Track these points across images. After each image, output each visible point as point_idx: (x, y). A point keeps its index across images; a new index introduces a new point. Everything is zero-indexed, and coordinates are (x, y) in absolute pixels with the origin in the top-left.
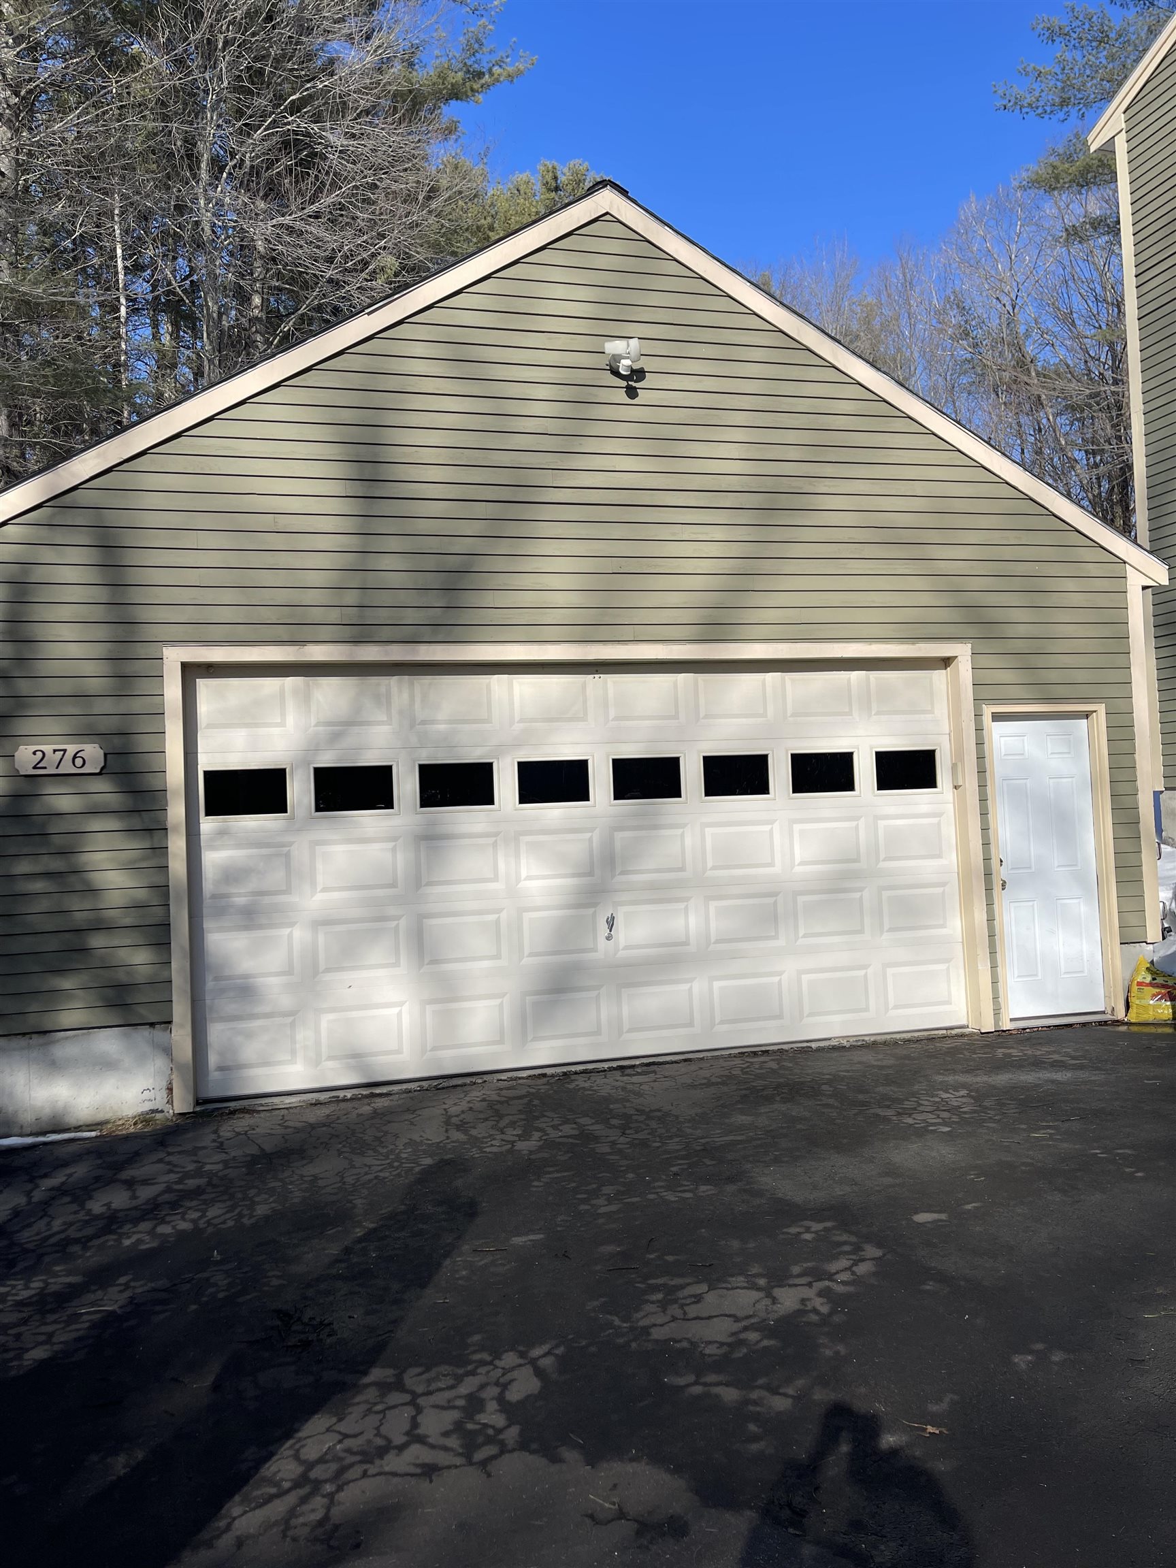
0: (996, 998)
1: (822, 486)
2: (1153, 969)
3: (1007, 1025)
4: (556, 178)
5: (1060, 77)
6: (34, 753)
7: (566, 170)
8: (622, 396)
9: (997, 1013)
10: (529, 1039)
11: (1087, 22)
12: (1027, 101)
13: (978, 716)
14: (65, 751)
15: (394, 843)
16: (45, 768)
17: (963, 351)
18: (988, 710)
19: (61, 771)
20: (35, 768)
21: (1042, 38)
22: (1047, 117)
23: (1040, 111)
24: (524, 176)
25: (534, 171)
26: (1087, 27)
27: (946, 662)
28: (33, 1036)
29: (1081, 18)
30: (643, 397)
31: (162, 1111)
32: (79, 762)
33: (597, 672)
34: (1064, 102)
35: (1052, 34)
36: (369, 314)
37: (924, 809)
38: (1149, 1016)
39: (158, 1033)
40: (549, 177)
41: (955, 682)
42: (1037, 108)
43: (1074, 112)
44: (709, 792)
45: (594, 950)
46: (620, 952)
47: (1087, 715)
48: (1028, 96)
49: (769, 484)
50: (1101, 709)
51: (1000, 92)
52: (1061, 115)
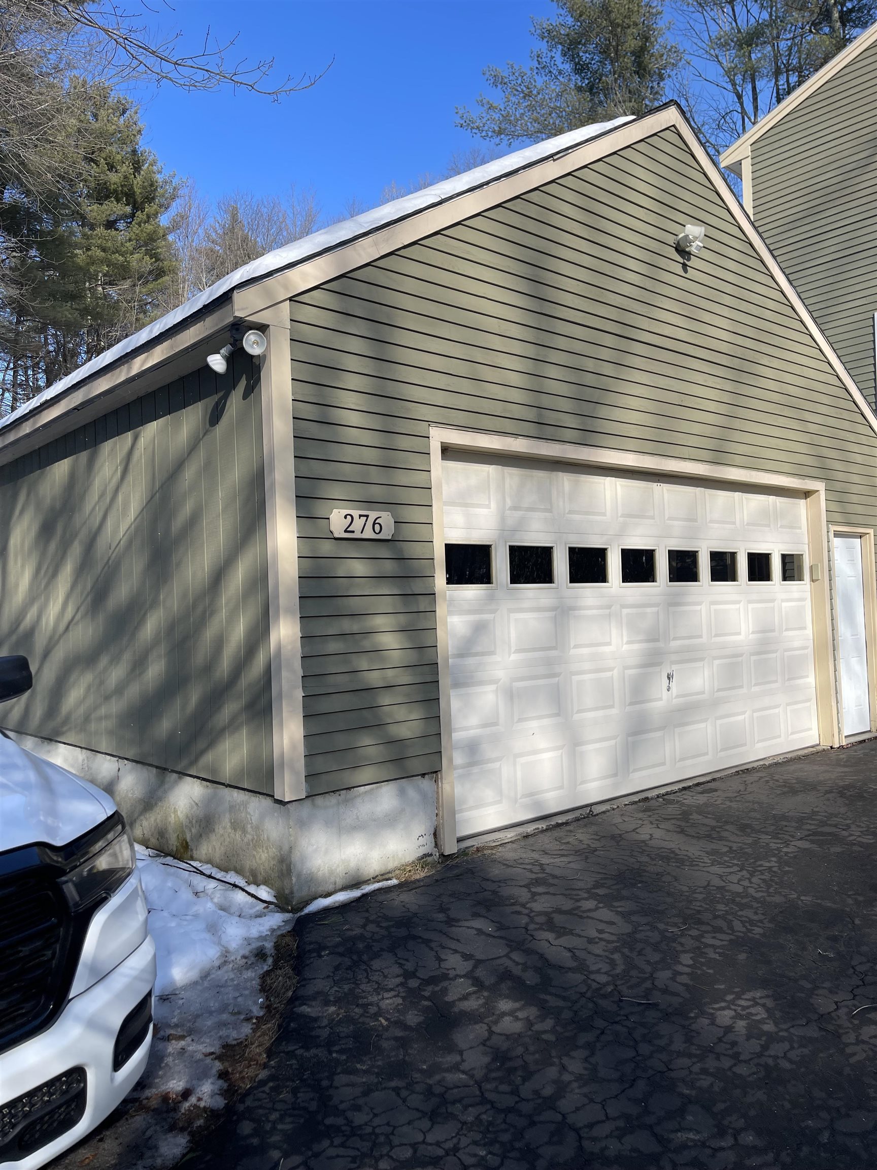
0: (839, 723)
1: (765, 360)
3: (843, 742)
5: (503, 113)
6: (345, 517)
8: (679, 269)
9: (839, 734)
10: (631, 771)
11: (520, 79)
12: (477, 124)
13: (828, 533)
14: (367, 516)
15: (554, 613)
16: (353, 532)
18: (833, 528)
19: (364, 536)
20: (346, 531)
21: (489, 82)
22: (488, 139)
23: (484, 134)
26: (519, 82)
27: (807, 494)
28: (342, 792)
29: (517, 74)
30: (691, 273)
31: (431, 855)
32: (377, 528)
33: (659, 481)
34: (500, 133)
36: (554, 160)
37: (796, 595)
39: (426, 784)
41: (817, 507)
42: (483, 131)
43: (505, 142)
44: (713, 579)
45: (661, 699)
46: (674, 700)
47: (863, 536)
48: (478, 121)
49: (739, 352)
50: (871, 531)
51: (461, 114)
52: (497, 140)
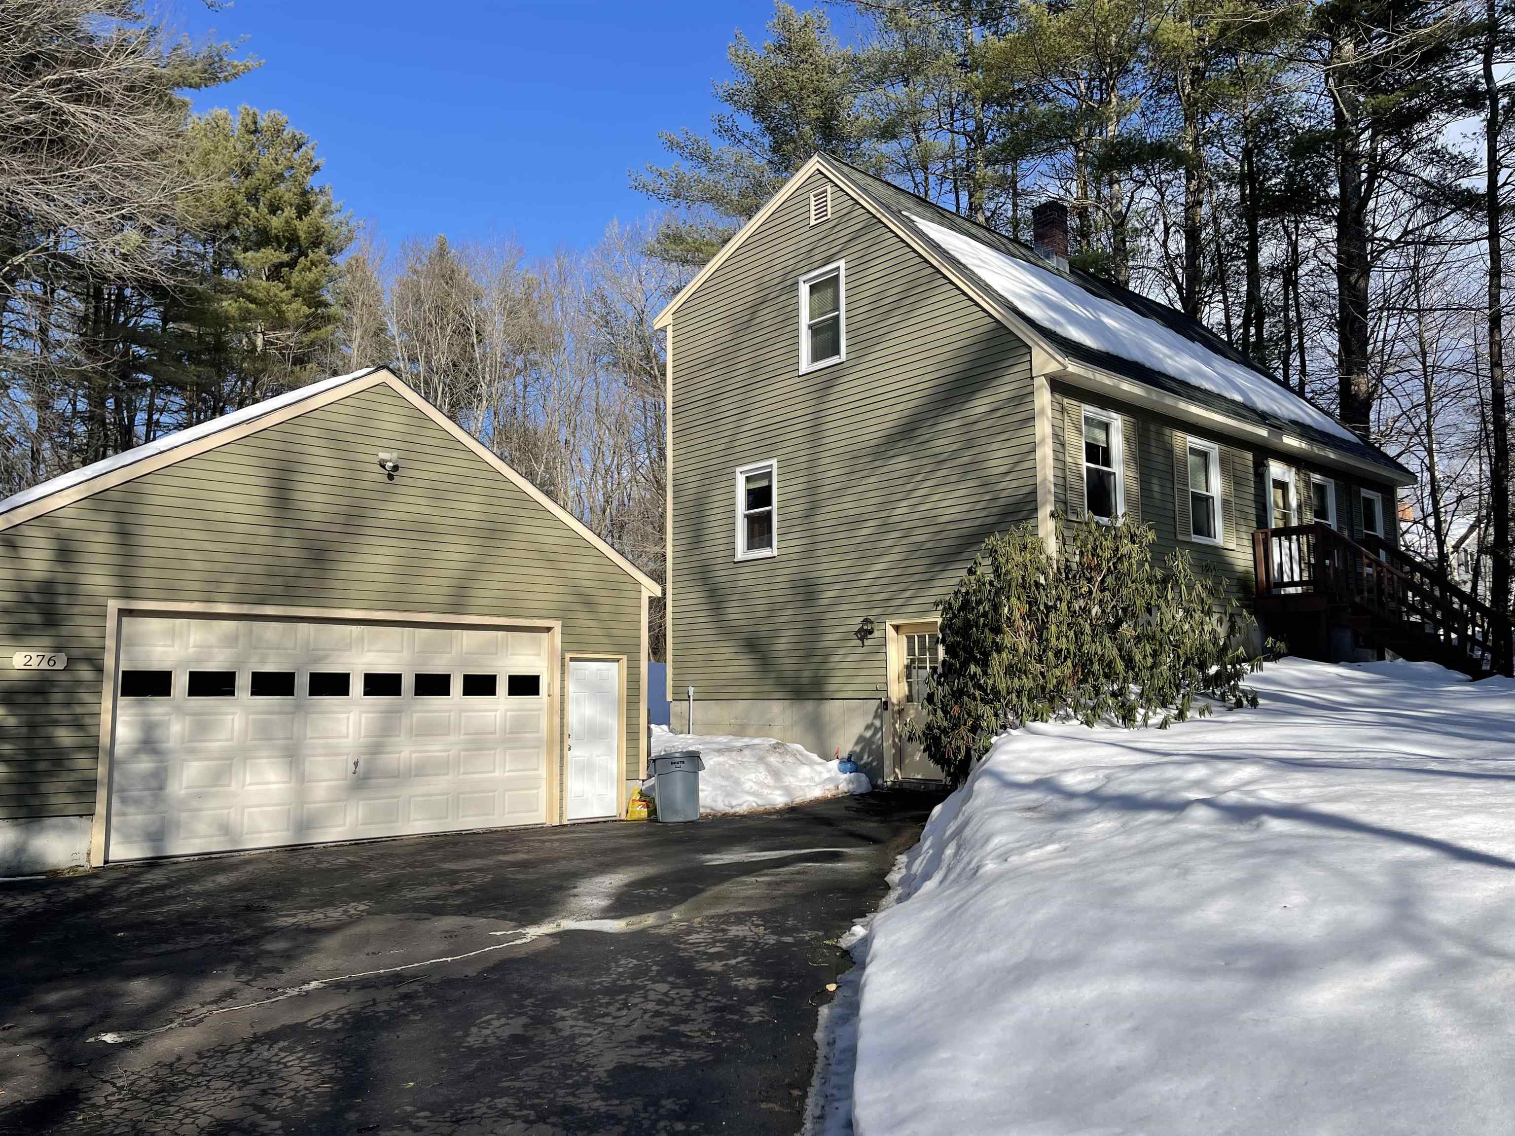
0: (561, 808)
2: (641, 793)
3: (565, 822)
4: (255, 123)
6: (25, 657)
7: (265, 117)
9: (561, 815)
10: (304, 828)
13: (563, 658)
14: (43, 656)
15: (233, 716)
16: (31, 665)
17: (604, 337)
18: (568, 656)
19: (40, 667)
20: (25, 665)
24: (223, 112)
25: (233, 111)
31: (82, 866)
32: (52, 663)
33: (359, 625)
35: (672, 145)
37: (532, 706)
38: (635, 817)
39: (85, 821)
40: (249, 120)
41: (552, 641)
42: (659, 194)
44: (416, 694)
45: (345, 779)
47: (618, 660)
50: (625, 657)
51: (633, 177)
52: (675, 203)
